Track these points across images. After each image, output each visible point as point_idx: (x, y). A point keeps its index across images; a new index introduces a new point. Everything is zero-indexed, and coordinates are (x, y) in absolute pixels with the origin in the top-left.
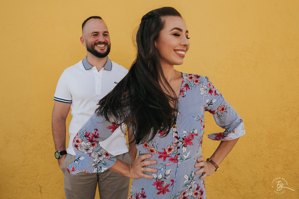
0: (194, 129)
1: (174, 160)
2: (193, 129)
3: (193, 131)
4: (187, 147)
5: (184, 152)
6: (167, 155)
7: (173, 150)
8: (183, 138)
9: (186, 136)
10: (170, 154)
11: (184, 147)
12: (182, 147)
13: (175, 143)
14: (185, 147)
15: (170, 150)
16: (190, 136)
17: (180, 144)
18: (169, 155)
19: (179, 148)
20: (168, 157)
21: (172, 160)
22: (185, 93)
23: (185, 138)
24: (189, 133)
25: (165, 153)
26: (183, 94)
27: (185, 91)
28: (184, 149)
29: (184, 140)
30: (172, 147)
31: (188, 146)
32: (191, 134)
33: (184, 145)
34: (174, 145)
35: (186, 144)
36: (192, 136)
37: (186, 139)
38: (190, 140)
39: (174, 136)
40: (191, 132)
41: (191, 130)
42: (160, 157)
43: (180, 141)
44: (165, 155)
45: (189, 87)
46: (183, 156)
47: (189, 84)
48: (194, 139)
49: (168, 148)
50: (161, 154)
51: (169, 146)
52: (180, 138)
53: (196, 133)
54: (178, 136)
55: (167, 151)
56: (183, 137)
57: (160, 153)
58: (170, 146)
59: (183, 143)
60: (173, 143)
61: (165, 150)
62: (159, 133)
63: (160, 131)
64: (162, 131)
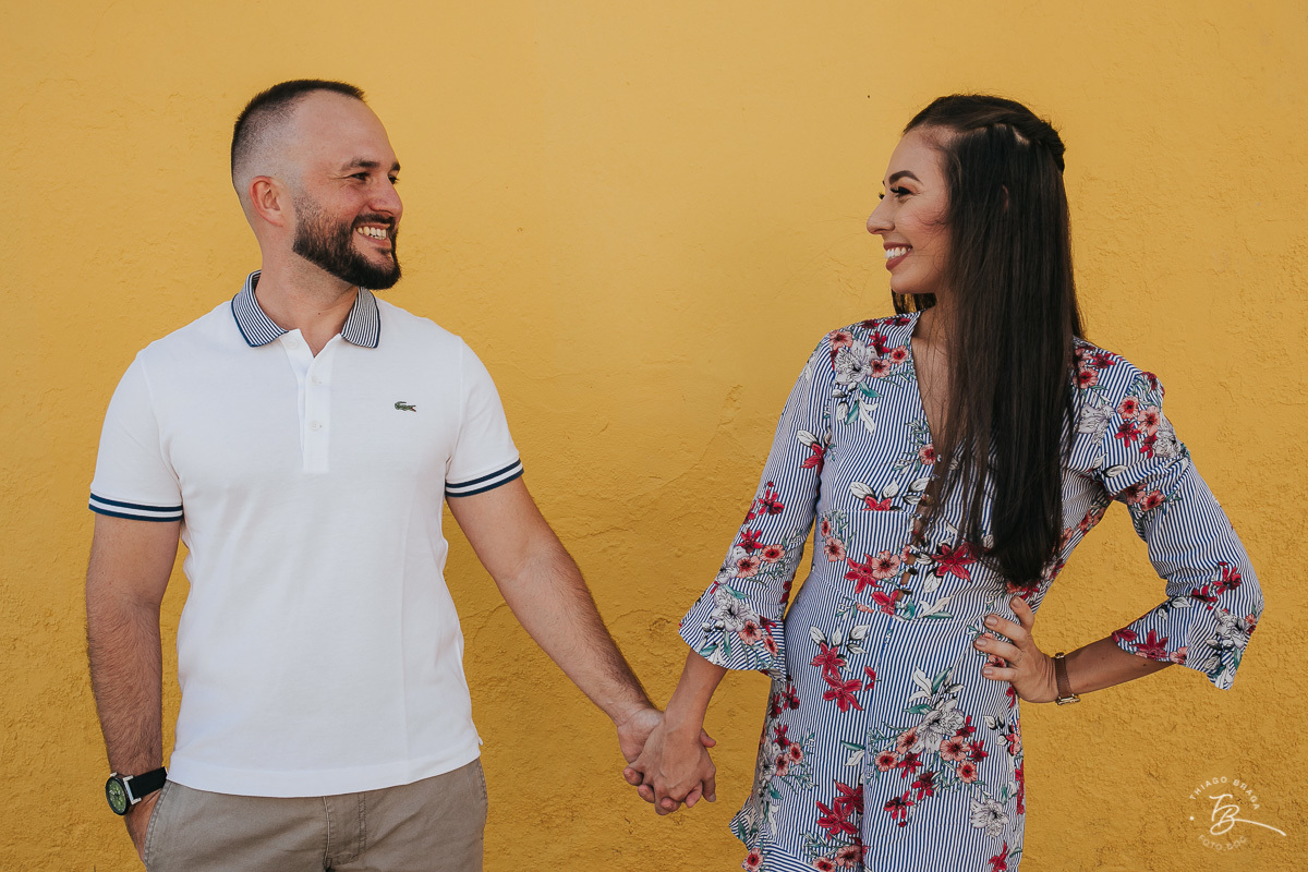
1: (887, 602)
4: (942, 577)
5: (926, 590)
6: (873, 579)
7: (893, 571)
8: (938, 548)
9: (951, 542)
10: (882, 580)
11: (935, 575)
12: (928, 573)
13: (907, 554)
14: (938, 577)
15: (885, 565)
16: (965, 550)
17: (924, 561)
18: (877, 580)
19: (913, 572)
20: (873, 584)
21: (880, 598)
23: (945, 549)
25: (869, 570)
28: (932, 583)
29: (941, 553)
30: (894, 559)
31: (948, 576)
33: (934, 571)
34: (903, 557)
35: (943, 569)
36: (973, 551)
37: (948, 552)
38: (964, 560)
39: (911, 529)
42: (851, 576)
43: (926, 554)
44: (865, 575)
46: (921, 602)
49: (883, 556)
50: (857, 569)
51: (886, 553)
52: (929, 542)
54: (926, 537)
55: (875, 564)
56: (940, 545)
57: (855, 565)
58: (891, 555)
59: (933, 563)
60: (901, 550)
61: (870, 559)
62: (864, 500)
63: (870, 495)
64: (877, 499)
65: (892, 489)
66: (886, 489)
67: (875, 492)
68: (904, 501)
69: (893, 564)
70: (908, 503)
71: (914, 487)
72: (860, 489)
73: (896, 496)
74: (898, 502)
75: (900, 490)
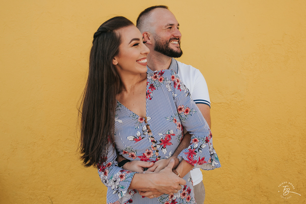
0: (169, 130)
2: (167, 130)
3: (169, 132)
4: (166, 148)
5: (165, 153)
6: (147, 158)
7: (152, 154)
8: (160, 141)
9: (163, 138)
10: (150, 158)
11: (164, 148)
12: (162, 149)
13: (153, 148)
15: (149, 153)
16: (167, 137)
17: (158, 147)
18: (149, 158)
19: (157, 151)
22: (151, 94)
23: (162, 140)
24: (165, 134)
25: (145, 157)
26: (150, 96)
27: (151, 93)
28: (164, 151)
29: (161, 142)
30: (150, 151)
31: (167, 146)
32: (168, 135)
33: (163, 147)
35: (165, 146)
36: (169, 136)
37: (164, 141)
38: (168, 140)
39: (150, 141)
40: (167, 133)
41: (167, 131)
43: (158, 144)
44: (145, 158)
45: (155, 87)
46: (165, 157)
47: (154, 84)
48: (172, 139)
49: (147, 151)
50: (142, 158)
51: (147, 150)
52: (157, 141)
53: (173, 133)
54: (155, 140)
55: (146, 154)
57: (140, 157)
58: (149, 150)
59: (161, 146)
60: (151, 148)
61: (144, 154)
62: (134, 140)
63: (135, 138)
64: (137, 138)
65: (139, 134)
66: (137, 134)
67: (135, 137)
68: (144, 135)
69: (151, 152)
70: (145, 135)
71: (144, 130)
72: (131, 138)
73: (141, 135)
74: (143, 136)
75: (141, 133)
